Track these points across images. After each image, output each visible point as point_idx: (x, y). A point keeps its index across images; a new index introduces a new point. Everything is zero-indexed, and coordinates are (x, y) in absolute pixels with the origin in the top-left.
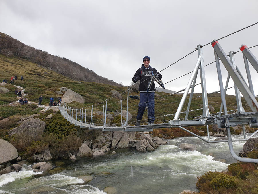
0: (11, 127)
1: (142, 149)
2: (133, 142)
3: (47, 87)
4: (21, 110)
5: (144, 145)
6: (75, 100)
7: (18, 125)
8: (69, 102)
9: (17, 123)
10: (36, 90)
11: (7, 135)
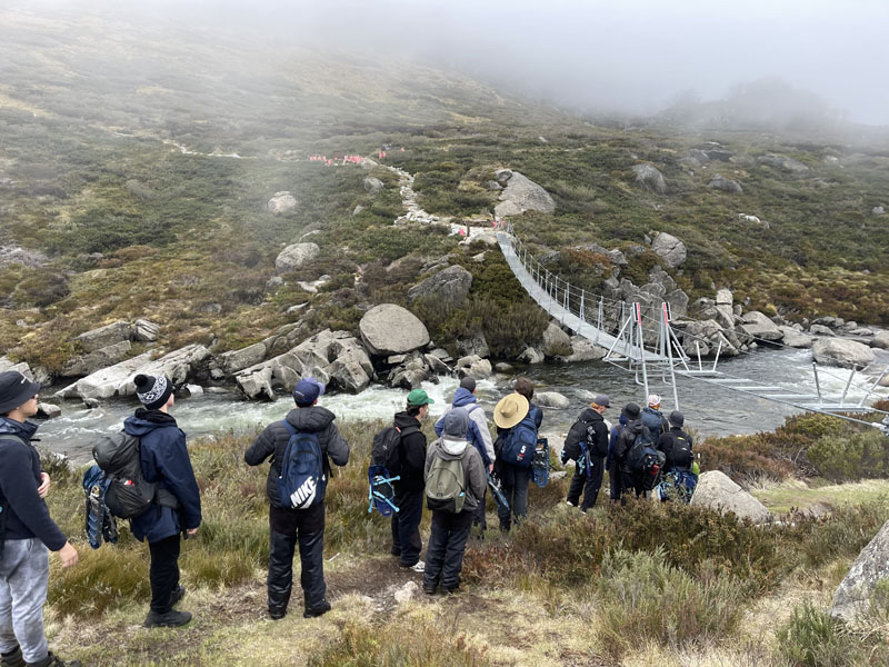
0: (410, 280)
2: (676, 325)
3: (461, 168)
5: (704, 336)
6: (532, 205)
7: (419, 276)
8: (517, 213)
9: (419, 272)
10: (438, 179)
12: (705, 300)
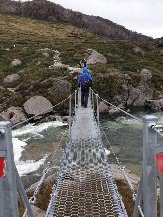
0: (49, 87)
1: (157, 109)
2: (149, 102)
3: (76, 50)
4: (55, 73)
5: (159, 105)
6: (99, 60)
7: (53, 85)
8: (93, 63)
9: (52, 84)
10: (67, 53)
11: (46, 94)
12: (159, 92)
